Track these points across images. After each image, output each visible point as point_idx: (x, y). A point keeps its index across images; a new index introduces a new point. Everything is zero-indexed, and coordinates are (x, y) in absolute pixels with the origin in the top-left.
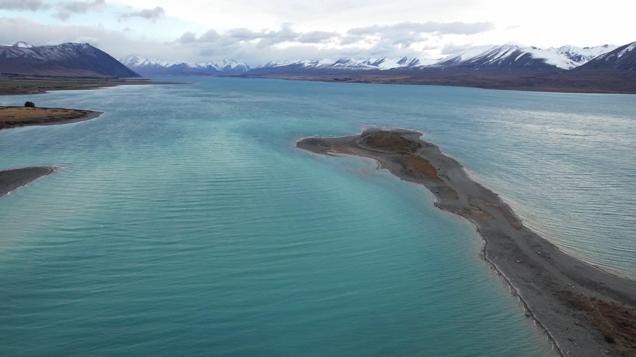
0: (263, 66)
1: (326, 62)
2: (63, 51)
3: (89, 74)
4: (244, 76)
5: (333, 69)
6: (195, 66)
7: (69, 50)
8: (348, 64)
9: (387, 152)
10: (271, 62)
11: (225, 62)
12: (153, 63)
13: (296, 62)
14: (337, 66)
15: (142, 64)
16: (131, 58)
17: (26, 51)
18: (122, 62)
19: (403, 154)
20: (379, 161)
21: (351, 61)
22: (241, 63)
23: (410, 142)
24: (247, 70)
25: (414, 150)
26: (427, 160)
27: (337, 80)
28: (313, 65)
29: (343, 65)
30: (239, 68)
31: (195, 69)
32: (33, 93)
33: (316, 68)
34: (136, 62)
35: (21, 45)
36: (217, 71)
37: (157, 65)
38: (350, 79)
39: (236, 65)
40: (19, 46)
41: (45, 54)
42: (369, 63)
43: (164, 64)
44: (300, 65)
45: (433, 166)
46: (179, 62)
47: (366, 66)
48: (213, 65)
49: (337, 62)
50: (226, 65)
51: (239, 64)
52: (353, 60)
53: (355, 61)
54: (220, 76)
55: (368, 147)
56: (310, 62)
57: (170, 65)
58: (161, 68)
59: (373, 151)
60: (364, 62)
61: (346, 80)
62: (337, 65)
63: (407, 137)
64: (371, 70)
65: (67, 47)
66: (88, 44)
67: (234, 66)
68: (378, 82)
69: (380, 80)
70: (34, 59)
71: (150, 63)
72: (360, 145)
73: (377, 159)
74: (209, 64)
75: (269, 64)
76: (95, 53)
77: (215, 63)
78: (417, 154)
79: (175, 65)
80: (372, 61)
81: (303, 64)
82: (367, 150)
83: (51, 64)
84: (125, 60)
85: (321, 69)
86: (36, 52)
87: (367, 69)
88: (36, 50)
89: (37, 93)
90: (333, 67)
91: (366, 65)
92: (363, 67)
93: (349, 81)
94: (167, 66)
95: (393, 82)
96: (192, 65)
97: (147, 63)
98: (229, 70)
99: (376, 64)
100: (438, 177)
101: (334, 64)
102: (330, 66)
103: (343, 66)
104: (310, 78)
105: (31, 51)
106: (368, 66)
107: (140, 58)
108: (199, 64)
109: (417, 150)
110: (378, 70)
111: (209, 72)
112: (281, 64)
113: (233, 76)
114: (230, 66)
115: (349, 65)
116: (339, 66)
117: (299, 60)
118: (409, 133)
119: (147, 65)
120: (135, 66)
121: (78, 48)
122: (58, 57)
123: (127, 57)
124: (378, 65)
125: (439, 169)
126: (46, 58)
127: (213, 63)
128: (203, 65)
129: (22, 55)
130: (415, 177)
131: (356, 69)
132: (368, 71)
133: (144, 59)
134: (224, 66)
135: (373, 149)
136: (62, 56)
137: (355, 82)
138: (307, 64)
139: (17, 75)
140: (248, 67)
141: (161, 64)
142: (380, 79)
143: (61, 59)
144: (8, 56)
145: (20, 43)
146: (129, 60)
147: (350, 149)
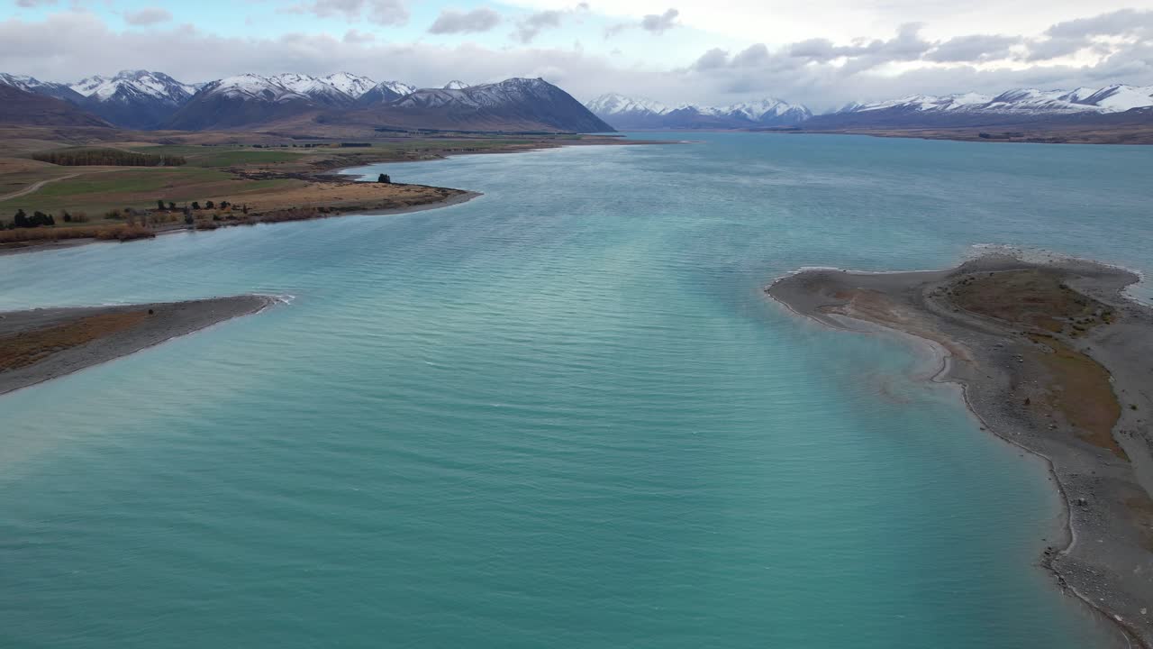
0: (839, 109)
1: (971, 99)
2: (505, 92)
3: (535, 126)
4: (797, 128)
5: (982, 116)
6: (711, 112)
7: (513, 91)
8: (1021, 103)
9: (992, 328)
10: (854, 103)
11: (765, 104)
12: (641, 107)
13: (906, 101)
14: (995, 107)
15: (622, 110)
16: (607, 100)
17: (455, 94)
18: (591, 109)
19: (1036, 337)
20: (954, 354)
21: (1030, 96)
22: (796, 105)
23: (1081, 302)
24: (806, 117)
25: (1079, 330)
26: (1108, 366)
27: (985, 137)
28: (940, 107)
29: (1008, 104)
30: (791, 114)
31: (710, 117)
32: (426, 159)
33: (947, 113)
34: (613, 107)
35: (455, 86)
36: (750, 121)
37: (646, 110)
38: (1018, 135)
39: (788, 109)
40: (451, 88)
41: (478, 97)
42: (1075, 100)
43: (658, 109)
44: (913, 107)
45: (1117, 391)
46: (682, 105)
47: (1065, 105)
48: (743, 111)
49: (996, 100)
50: (768, 109)
51: (791, 106)
52: (1035, 93)
53: (1039, 95)
54: (751, 130)
55: (947, 308)
56: (933, 100)
57: (669, 111)
58: (653, 116)
59: (953, 321)
60: (1061, 99)
61: (1007, 137)
62: (995, 104)
63: (1078, 286)
64: (1077, 115)
65: (511, 85)
66: (540, 79)
67: (781, 110)
68: (1085, 140)
69: (1094, 136)
70: (463, 106)
71: (635, 108)
72: (929, 303)
73: (950, 348)
74: (737, 107)
75: (850, 106)
76: (549, 93)
77: (748, 106)
78: (1082, 343)
79: (676, 110)
80: (1084, 94)
81: (919, 105)
82: (939, 315)
83: (485, 113)
84: (598, 103)
85: (955, 114)
86: (468, 95)
87: (1067, 112)
88: (468, 92)
89: (430, 159)
90: (984, 110)
91: (1066, 103)
92: (1059, 107)
93: (1012, 138)
94: (663, 113)
95: (1123, 139)
96: (705, 109)
97: (630, 108)
98: (771, 117)
99: (1093, 100)
100: (1118, 437)
101: (989, 104)
102: (979, 108)
103: (1009, 108)
104: (927, 133)
105: (462, 95)
106: (1072, 105)
107: (620, 98)
108: (718, 109)
109: (1093, 329)
110: (1095, 112)
111: (737, 121)
112: (874, 105)
113: (775, 130)
114: (774, 111)
115: (1024, 104)
116: (999, 107)
117: (913, 98)
118: (1099, 273)
119: (631, 112)
120: (611, 113)
121: (525, 87)
122: (495, 102)
123: (602, 98)
124: (1099, 103)
125: (1134, 408)
126: (480, 104)
127: (744, 106)
128: (725, 109)
129: (450, 101)
130: (1032, 427)
131: (1039, 113)
132: (1069, 116)
133: (627, 101)
134: (765, 111)
135: (956, 316)
136: (502, 99)
137: (1029, 140)
138: (927, 104)
139: (436, 131)
140: (808, 112)
141: (653, 109)
142: (1094, 133)
143: (499, 104)
144: (432, 104)
145: (453, 84)
146: (603, 102)
147: (897, 312)
